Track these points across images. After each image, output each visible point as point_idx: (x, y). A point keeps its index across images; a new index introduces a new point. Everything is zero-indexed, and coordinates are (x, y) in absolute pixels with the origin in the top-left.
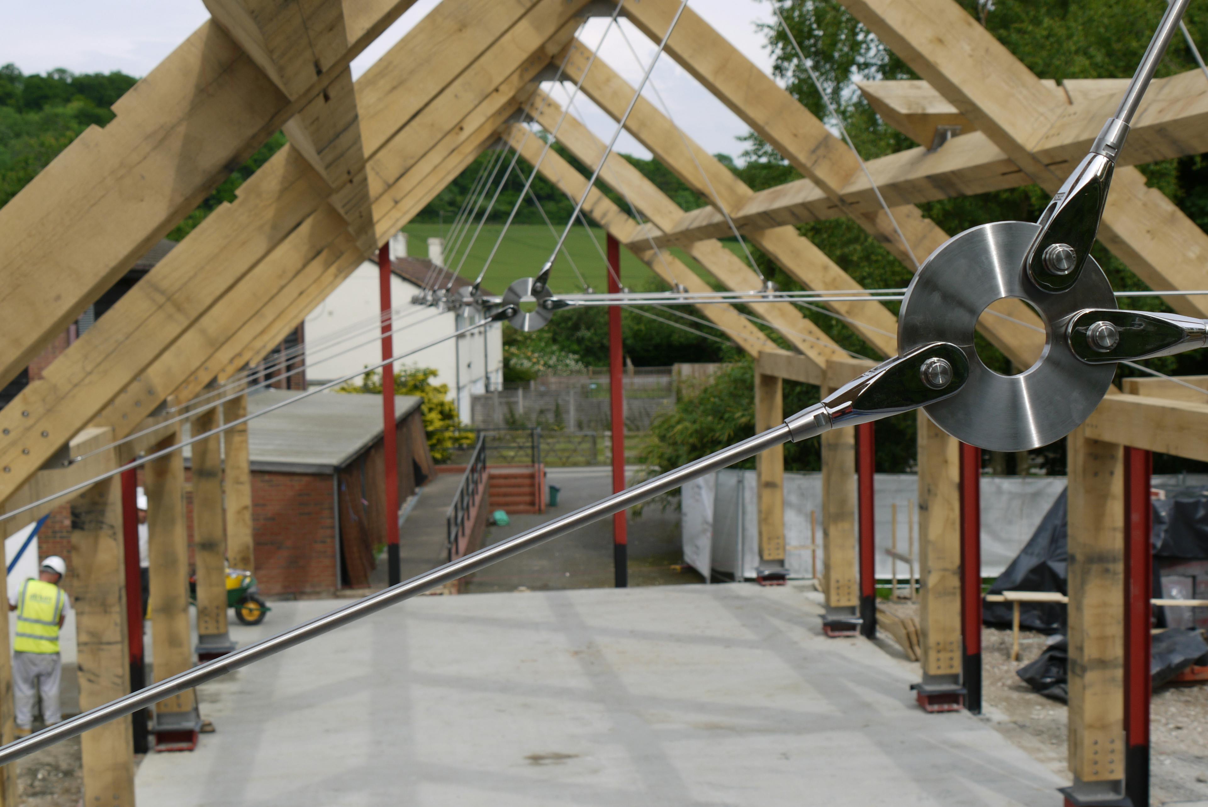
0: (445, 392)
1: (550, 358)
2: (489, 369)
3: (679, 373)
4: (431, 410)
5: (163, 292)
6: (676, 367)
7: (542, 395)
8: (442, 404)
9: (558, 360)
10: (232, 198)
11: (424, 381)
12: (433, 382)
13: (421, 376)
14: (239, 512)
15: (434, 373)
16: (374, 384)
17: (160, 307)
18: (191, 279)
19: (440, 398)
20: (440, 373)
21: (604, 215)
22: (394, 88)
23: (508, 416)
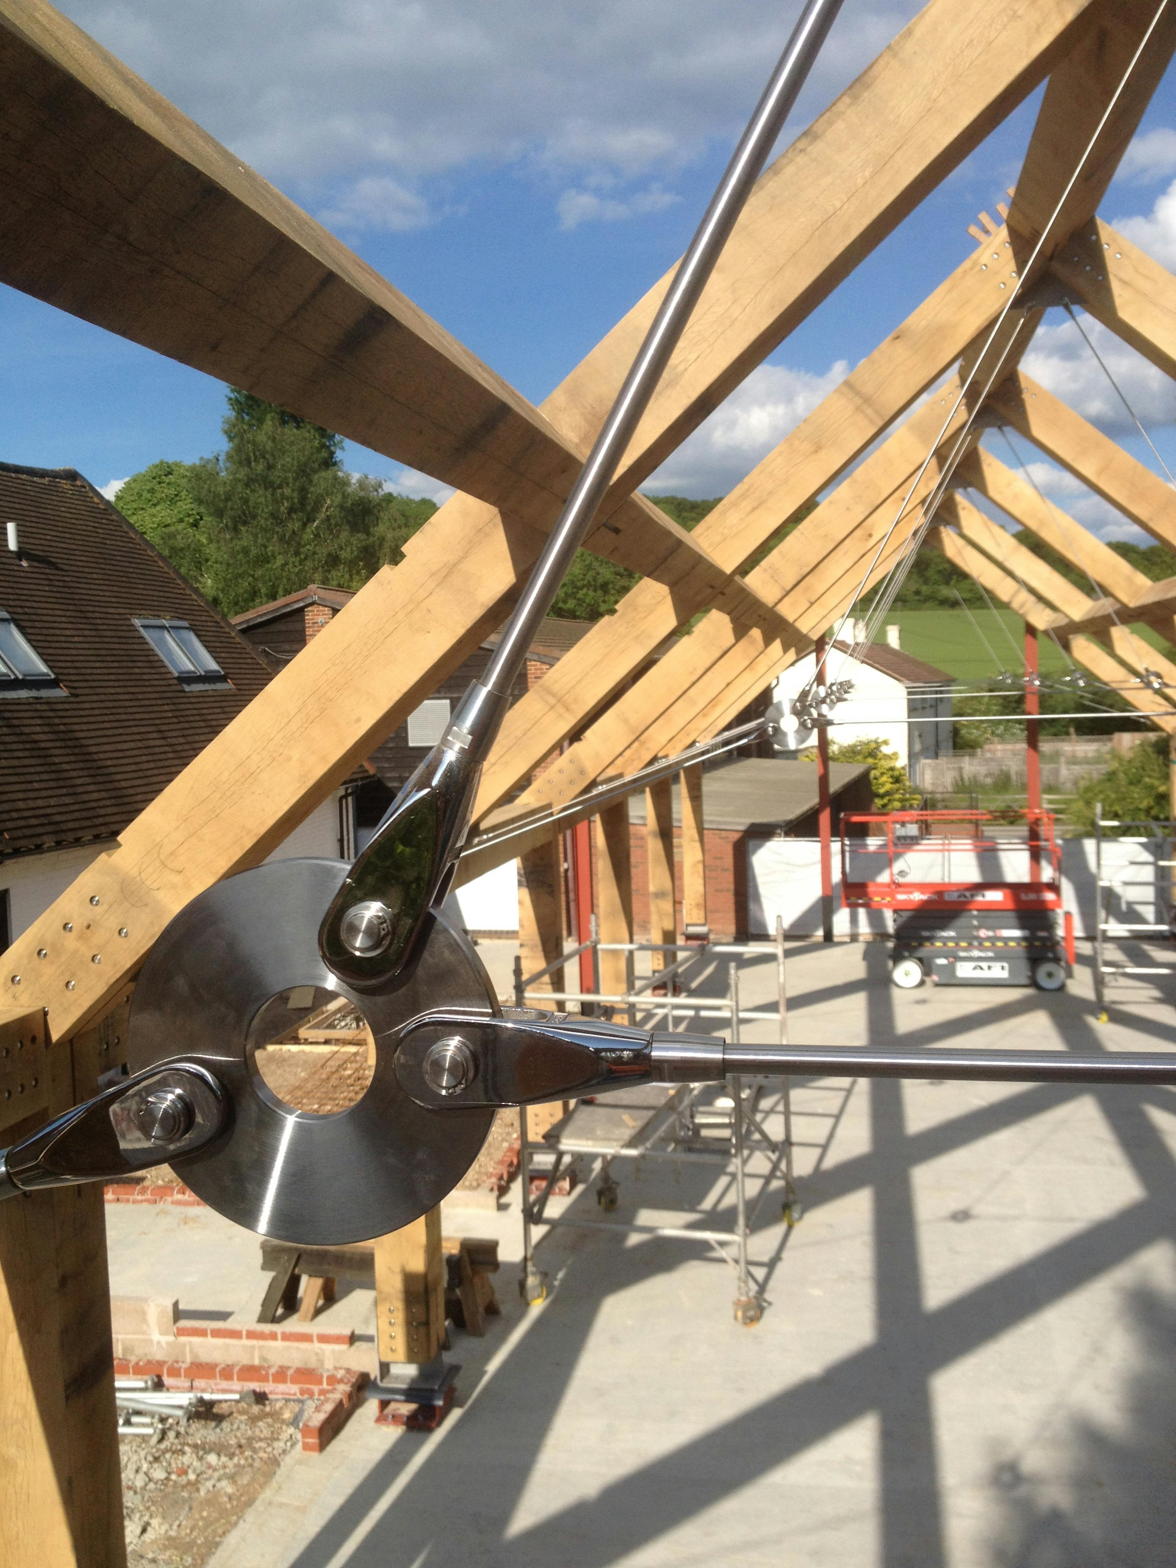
0: (896, 759)
1: (997, 729)
2: (940, 739)
3: (1120, 741)
4: (882, 774)
5: (554, 695)
6: (1117, 736)
7: (988, 761)
8: (892, 769)
9: (1005, 730)
10: (612, 612)
11: (877, 748)
12: (885, 749)
13: (873, 745)
14: (694, 865)
15: (885, 742)
16: (833, 752)
17: (552, 707)
18: (578, 682)
19: (892, 764)
20: (890, 742)
21: (1022, 605)
22: (754, 509)
23: (958, 779)
